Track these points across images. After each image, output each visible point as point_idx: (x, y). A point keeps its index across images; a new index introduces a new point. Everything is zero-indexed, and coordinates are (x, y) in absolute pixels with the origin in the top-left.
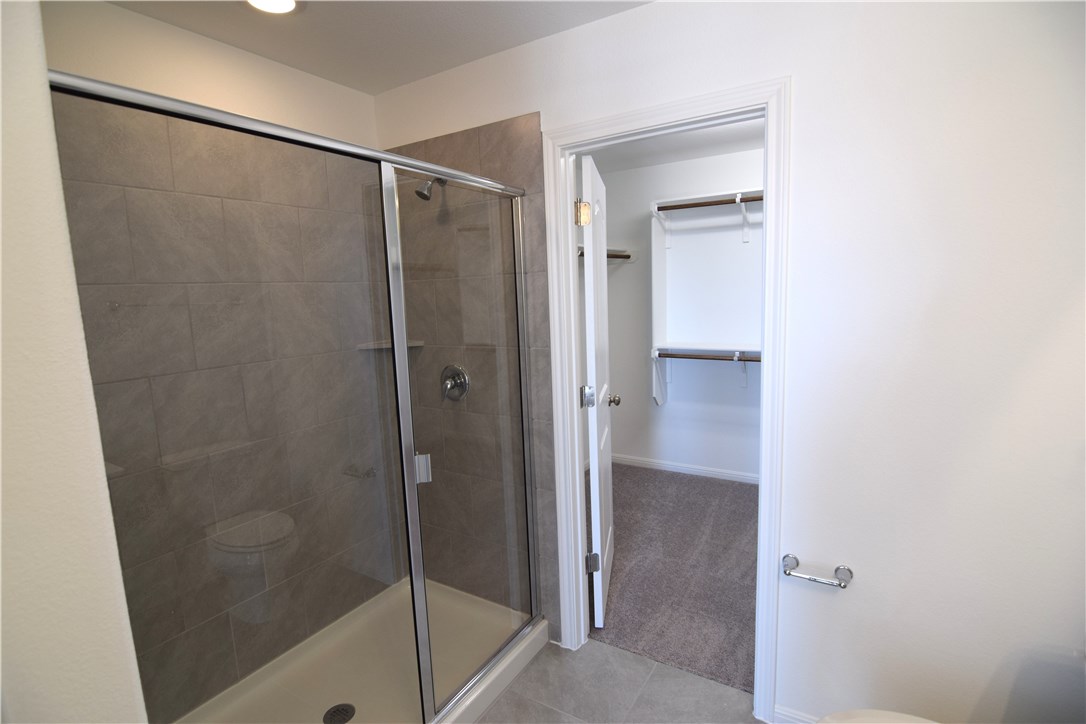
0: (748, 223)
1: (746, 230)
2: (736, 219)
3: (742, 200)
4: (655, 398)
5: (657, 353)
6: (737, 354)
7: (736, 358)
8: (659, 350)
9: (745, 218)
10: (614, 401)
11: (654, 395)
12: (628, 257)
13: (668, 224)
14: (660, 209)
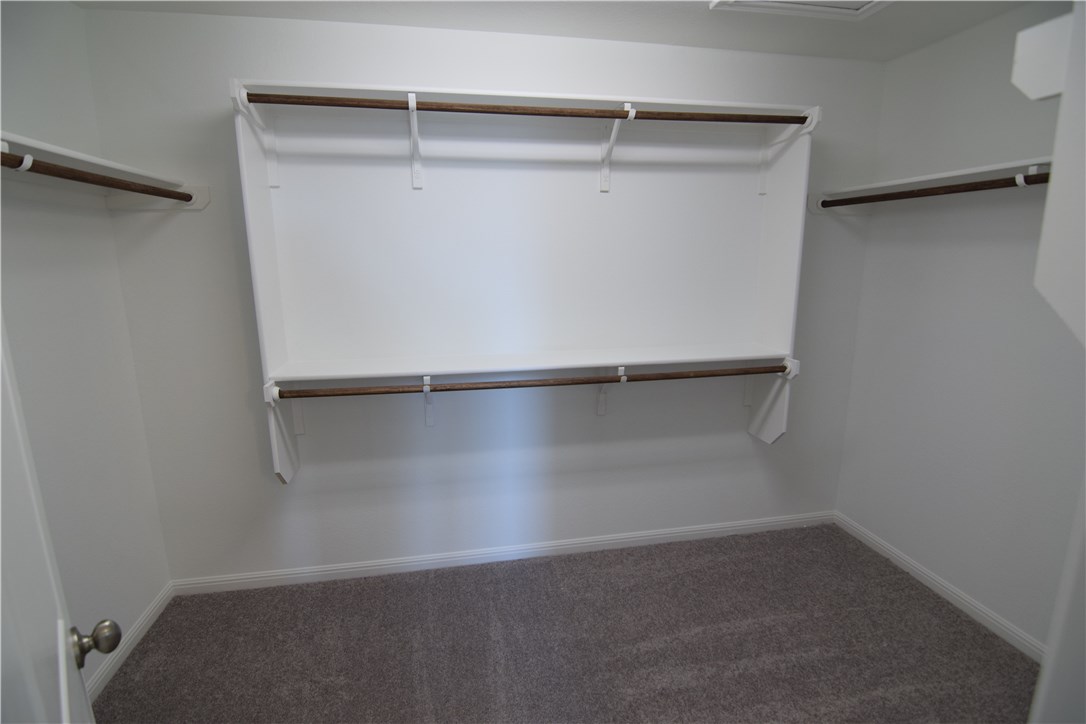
0: (420, 156)
1: (417, 167)
2: (397, 146)
3: (421, 107)
4: (279, 475)
5: (276, 391)
6: (427, 380)
7: (427, 389)
8: (278, 384)
9: (415, 146)
10: (96, 644)
11: (278, 470)
12: (187, 198)
13: (270, 140)
14: (253, 98)
